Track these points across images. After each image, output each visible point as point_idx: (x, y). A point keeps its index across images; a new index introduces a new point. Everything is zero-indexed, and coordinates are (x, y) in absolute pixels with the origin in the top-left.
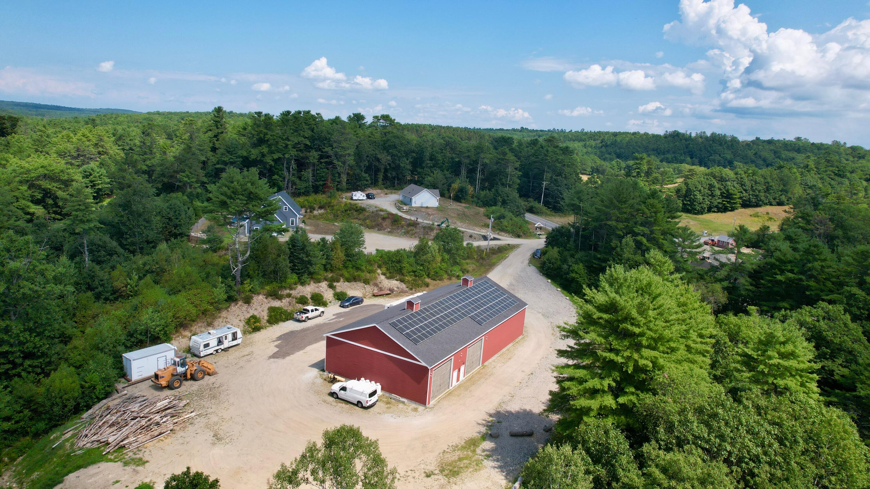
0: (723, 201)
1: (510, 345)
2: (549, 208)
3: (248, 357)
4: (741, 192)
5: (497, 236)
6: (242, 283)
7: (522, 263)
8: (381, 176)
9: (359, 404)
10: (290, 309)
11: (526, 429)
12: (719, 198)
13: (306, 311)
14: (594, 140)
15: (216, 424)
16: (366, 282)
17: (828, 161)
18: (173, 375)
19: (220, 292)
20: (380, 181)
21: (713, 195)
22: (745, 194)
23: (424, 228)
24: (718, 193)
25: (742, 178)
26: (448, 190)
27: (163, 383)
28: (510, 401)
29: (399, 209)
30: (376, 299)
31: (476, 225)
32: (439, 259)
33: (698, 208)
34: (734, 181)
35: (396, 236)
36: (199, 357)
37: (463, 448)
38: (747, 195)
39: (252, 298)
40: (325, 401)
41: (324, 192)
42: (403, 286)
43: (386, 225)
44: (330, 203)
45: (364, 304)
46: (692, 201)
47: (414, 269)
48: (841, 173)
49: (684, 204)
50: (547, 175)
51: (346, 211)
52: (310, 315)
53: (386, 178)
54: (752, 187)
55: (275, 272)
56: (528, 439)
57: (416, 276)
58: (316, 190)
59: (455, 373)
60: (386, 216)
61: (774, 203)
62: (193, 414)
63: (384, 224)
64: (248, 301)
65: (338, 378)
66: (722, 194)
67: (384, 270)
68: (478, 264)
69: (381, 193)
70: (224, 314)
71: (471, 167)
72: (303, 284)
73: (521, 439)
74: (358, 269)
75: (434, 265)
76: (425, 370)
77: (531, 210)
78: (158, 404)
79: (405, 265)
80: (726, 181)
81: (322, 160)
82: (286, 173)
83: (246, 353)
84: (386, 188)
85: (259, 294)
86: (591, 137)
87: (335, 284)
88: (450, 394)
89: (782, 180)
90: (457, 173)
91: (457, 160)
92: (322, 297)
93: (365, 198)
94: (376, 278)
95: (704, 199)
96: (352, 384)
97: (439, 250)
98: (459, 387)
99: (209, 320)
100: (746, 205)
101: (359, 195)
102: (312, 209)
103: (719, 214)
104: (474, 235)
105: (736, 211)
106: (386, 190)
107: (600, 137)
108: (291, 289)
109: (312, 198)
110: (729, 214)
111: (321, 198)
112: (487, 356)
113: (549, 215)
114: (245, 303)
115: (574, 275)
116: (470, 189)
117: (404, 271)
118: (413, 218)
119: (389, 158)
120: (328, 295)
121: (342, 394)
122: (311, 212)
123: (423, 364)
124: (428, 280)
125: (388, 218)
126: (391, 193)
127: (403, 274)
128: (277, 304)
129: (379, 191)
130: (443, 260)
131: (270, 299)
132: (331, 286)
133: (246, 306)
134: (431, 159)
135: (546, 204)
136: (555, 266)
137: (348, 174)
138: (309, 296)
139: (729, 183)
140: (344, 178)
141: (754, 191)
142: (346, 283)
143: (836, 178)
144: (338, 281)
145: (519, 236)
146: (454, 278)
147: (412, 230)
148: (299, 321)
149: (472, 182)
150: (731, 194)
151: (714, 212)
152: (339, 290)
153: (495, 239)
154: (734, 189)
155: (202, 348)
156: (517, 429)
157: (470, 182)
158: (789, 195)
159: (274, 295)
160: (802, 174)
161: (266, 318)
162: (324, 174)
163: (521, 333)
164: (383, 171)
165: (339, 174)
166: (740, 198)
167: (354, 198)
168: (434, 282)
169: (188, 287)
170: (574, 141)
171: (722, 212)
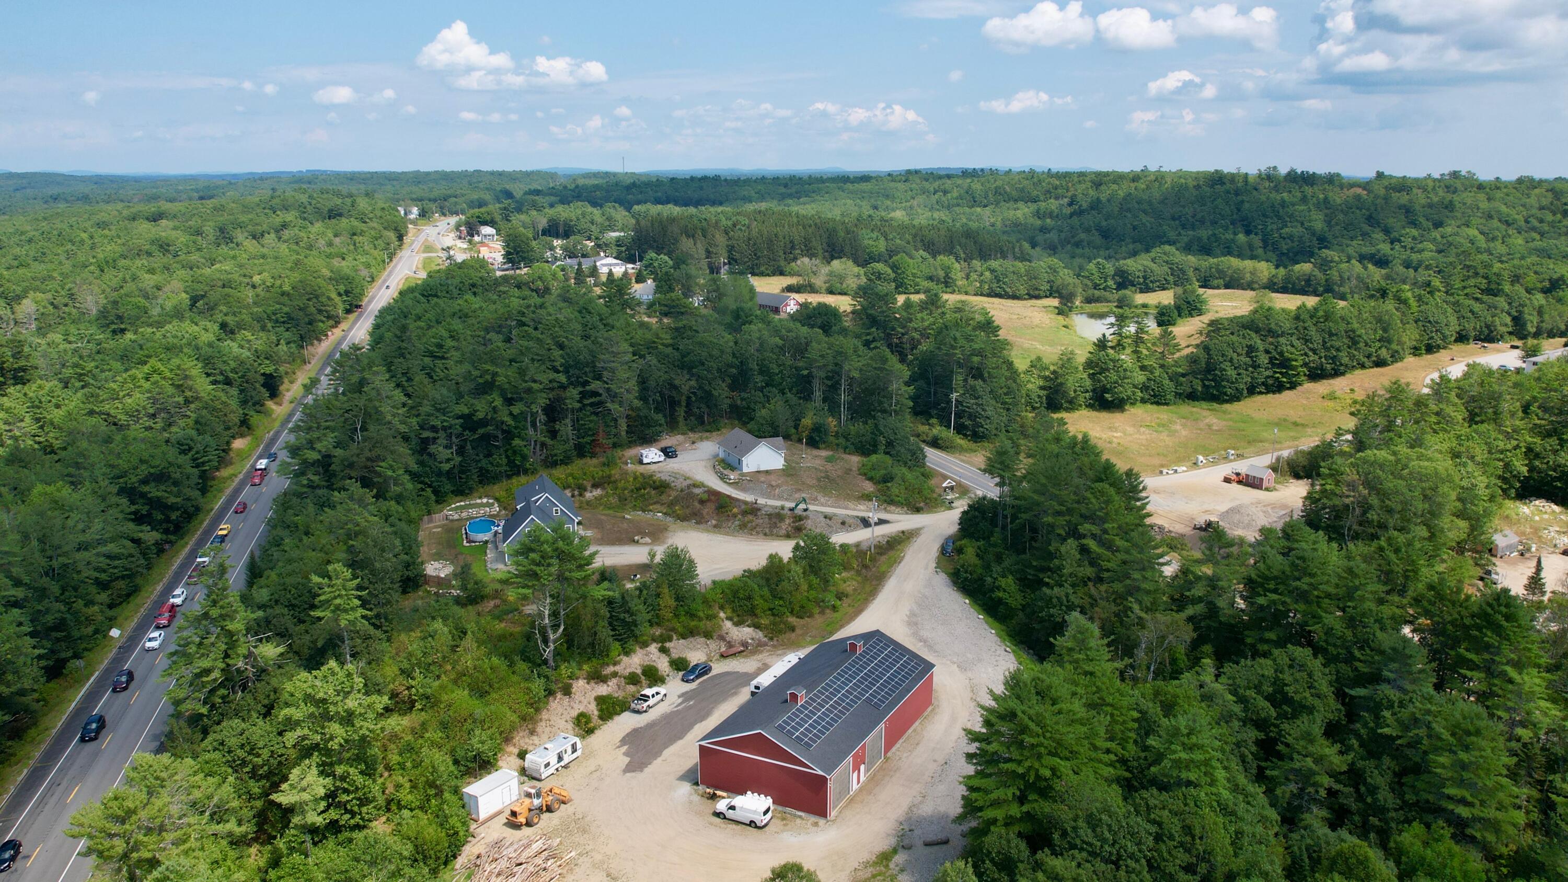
0: (1275, 372)
1: (917, 723)
2: (965, 436)
3: (598, 773)
4: (1306, 354)
5: (884, 516)
6: (556, 668)
7: (926, 568)
8: (681, 412)
9: (752, 824)
10: (620, 695)
11: (941, 836)
12: (1267, 369)
13: (645, 698)
14: (1057, 198)
15: (603, 862)
16: (708, 635)
17: (1468, 267)
18: (530, 810)
19: (538, 686)
20: (681, 419)
21: (1256, 366)
22: (1313, 357)
23: (770, 516)
24: (1264, 359)
25: (1305, 328)
26: (796, 427)
27: (522, 819)
28: (921, 802)
29: (723, 478)
30: (728, 661)
31: (848, 497)
32: (804, 587)
33: (1229, 391)
34: (1292, 335)
35: (727, 534)
36: (539, 780)
37: (875, 864)
38: (1316, 357)
39: (570, 686)
40: (711, 824)
41: (593, 455)
42: (759, 635)
43: (708, 513)
44: (609, 476)
45: (714, 672)
46: (1218, 381)
47: (772, 606)
48: (1493, 286)
49: (1204, 386)
50: (958, 379)
51: (638, 489)
52: (651, 702)
53: (689, 413)
54: (1324, 342)
55: (592, 645)
56: (944, 847)
57: (773, 615)
58: (581, 451)
59: (855, 774)
60: (705, 497)
61: (1367, 364)
62: (573, 854)
63: (705, 511)
64: (567, 691)
65: (719, 793)
66: (1271, 359)
67: (729, 611)
68: (859, 579)
69: (685, 442)
70: (544, 715)
71: (829, 383)
72: (627, 653)
73: (936, 848)
74: (692, 615)
75: (799, 597)
76: (823, 780)
77: (935, 443)
78: (534, 846)
79: (758, 601)
80: (1278, 336)
81: (586, 402)
82: (531, 432)
83: (593, 769)
84: (692, 430)
85: (577, 678)
86: (1049, 192)
87: (667, 645)
88: (852, 800)
89: (1379, 320)
90: (806, 395)
91: (805, 372)
92: (656, 670)
93: (662, 458)
94: (720, 627)
95: (1239, 374)
96: (738, 801)
97: (804, 573)
98: (861, 790)
99: (530, 726)
100: (1316, 375)
101: (652, 454)
102: (582, 489)
103: (1270, 396)
104: (848, 521)
105: (1299, 388)
106: (691, 435)
107: (1068, 191)
108: (615, 664)
109: (578, 466)
110: (1287, 395)
111: (591, 465)
112: (889, 745)
113: (966, 451)
114: (565, 695)
115: (1001, 594)
116: (832, 422)
117: (758, 611)
118: (749, 498)
119: (693, 383)
120: (663, 664)
121: (730, 814)
122: (581, 495)
123: (820, 773)
124: (792, 620)
125: (709, 500)
126: (702, 439)
127: (756, 615)
128: (603, 690)
129: (680, 438)
130: (810, 587)
131: (592, 683)
132: (663, 650)
133: (566, 699)
134: (761, 372)
135: (960, 429)
136: (975, 576)
137: (628, 417)
138: (639, 671)
139: (1282, 340)
140: (623, 426)
141: (1327, 349)
142: (682, 641)
143: (1485, 298)
144: (670, 640)
145: (918, 510)
146: (828, 611)
147: (751, 521)
148: (638, 712)
149: (834, 409)
150: (1289, 360)
151: (1261, 393)
152: (675, 655)
153: (881, 522)
154: (1293, 350)
155: (543, 769)
156: (931, 837)
157: (830, 410)
158: (1394, 346)
159: (597, 677)
160: (1419, 299)
161: (596, 713)
162: (591, 425)
163: (929, 703)
164: (684, 404)
165: (616, 420)
166: (1305, 365)
167: (645, 461)
168: (802, 622)
169: (496, 685)
170: (1016, 201)
171: (1274, 392)
